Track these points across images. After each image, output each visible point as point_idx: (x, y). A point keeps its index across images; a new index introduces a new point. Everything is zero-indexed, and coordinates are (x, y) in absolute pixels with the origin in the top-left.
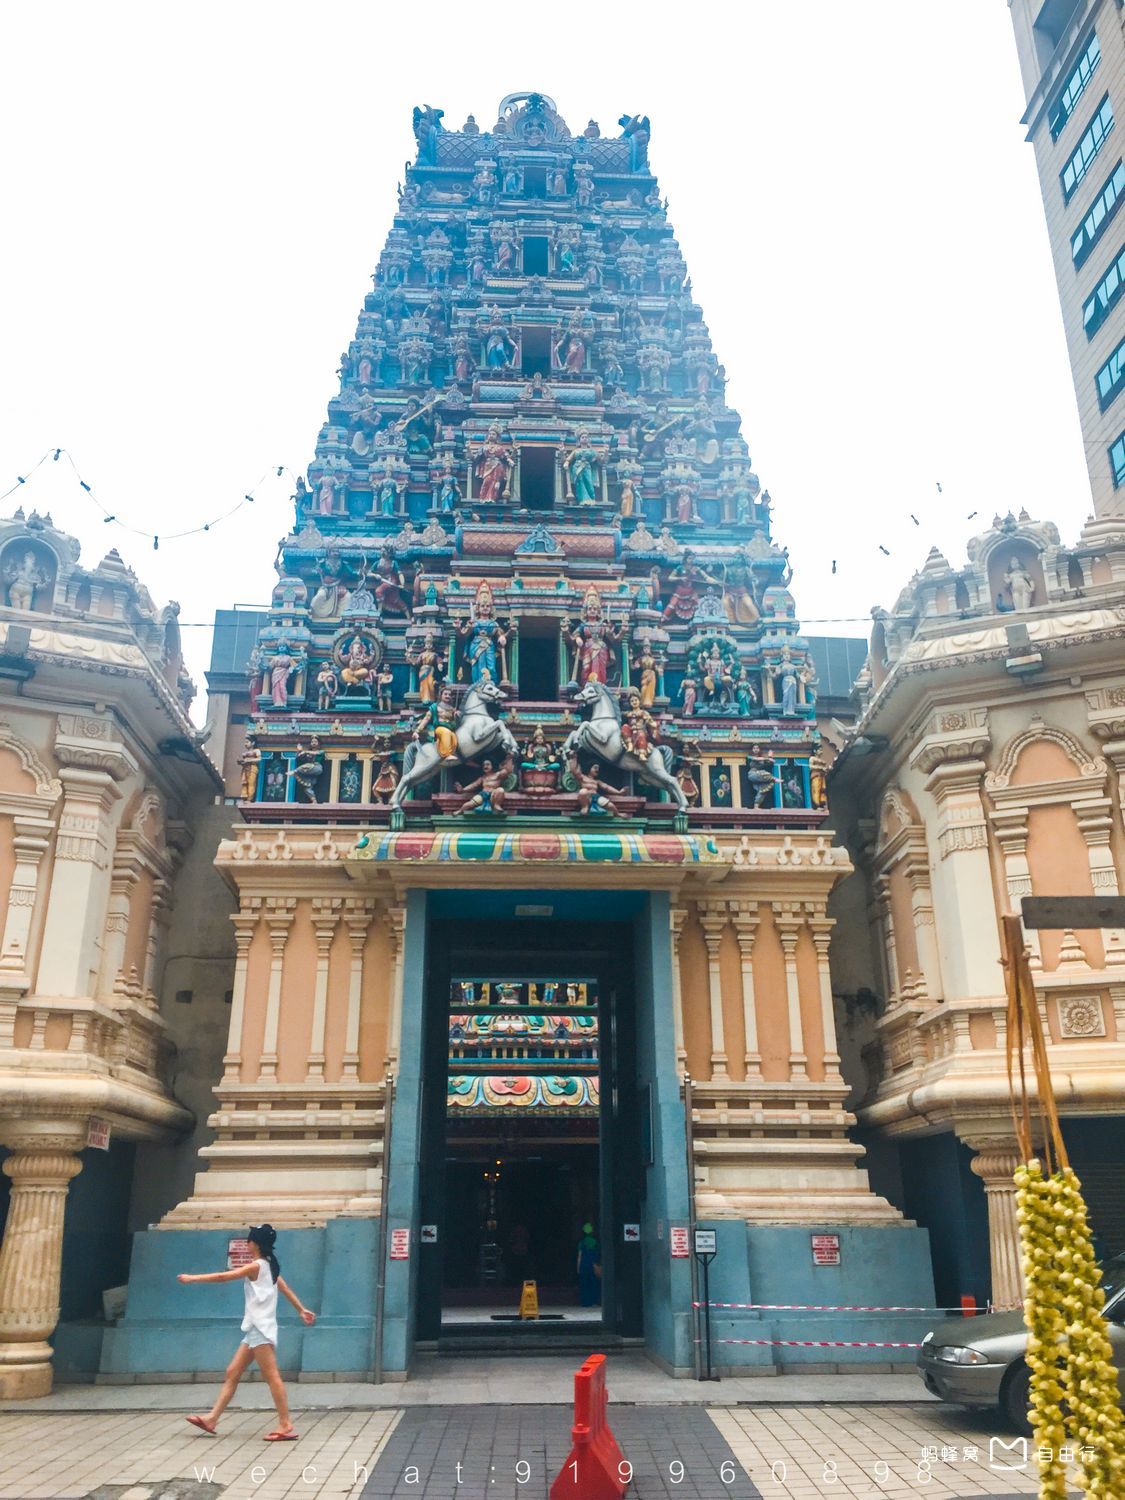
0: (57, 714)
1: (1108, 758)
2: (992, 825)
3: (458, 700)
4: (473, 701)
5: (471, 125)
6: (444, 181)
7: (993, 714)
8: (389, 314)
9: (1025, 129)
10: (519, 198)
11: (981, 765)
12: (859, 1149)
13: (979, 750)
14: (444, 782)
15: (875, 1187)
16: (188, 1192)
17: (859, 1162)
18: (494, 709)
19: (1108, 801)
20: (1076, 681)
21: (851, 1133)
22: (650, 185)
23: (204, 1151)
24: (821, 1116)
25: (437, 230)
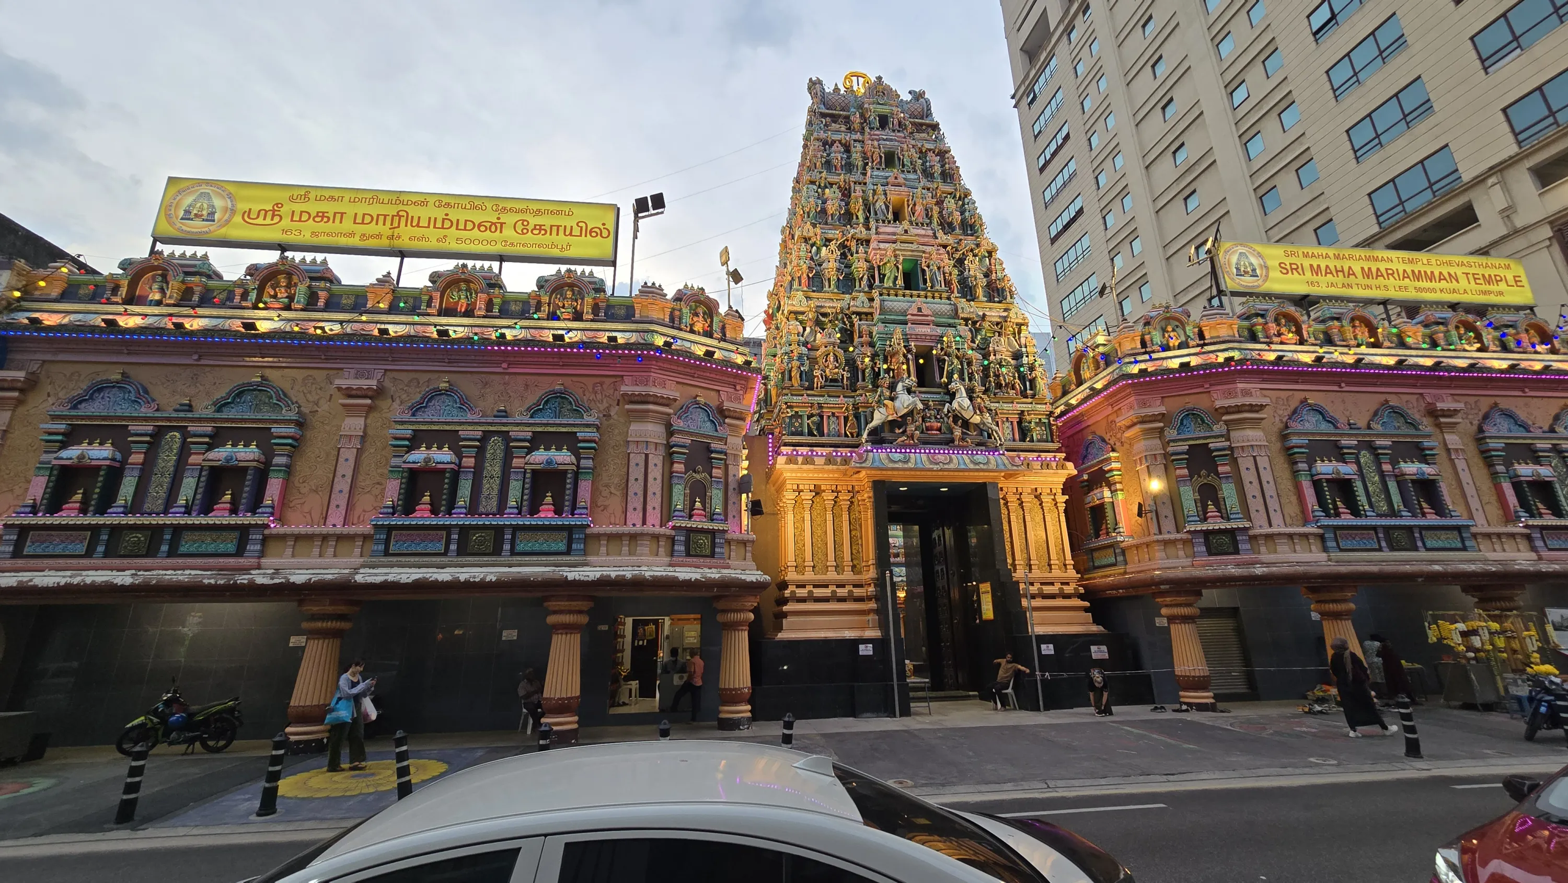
0: (719, 391)
1: (1226, 422)
2: (1166, 455)
3: (892, 387)
4: (900, 387)
5: (837, 89)
6: (835, 118)
7: (1166, 400)
8: (819, 186)
9: (1013, 102)
10: (878, 129)
11: (1161, 425)
12: (1087, 604)
13: (1160, 417)
14: (886, 428)
15: (1096, 621)
16: (780, 629)
17: (1086, 610)
18: (909, 391)
19: (1228, 443)
20: (1206, 386)
21: (1082, 597)
22: (935, 127)
23: (785, 608)
24: (1069, 589)
25: (837, 144)
